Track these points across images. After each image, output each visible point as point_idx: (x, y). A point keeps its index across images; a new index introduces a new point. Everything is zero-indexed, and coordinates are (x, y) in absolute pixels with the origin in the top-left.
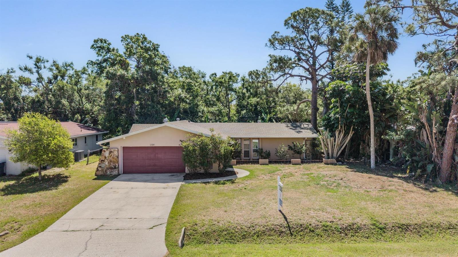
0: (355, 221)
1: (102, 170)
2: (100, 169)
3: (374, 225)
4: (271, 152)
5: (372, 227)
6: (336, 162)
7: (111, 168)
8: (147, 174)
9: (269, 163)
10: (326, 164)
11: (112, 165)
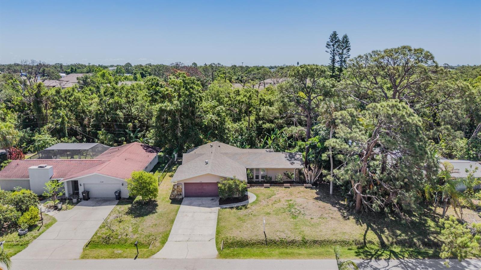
0: (295, 239)
2: (172, 195)
4: (272, 178)
5: (301, 241)
6: (312, 186)
8: (200, 198)
9: (270, 186)
10: (305, 187)
11: (179, 193)
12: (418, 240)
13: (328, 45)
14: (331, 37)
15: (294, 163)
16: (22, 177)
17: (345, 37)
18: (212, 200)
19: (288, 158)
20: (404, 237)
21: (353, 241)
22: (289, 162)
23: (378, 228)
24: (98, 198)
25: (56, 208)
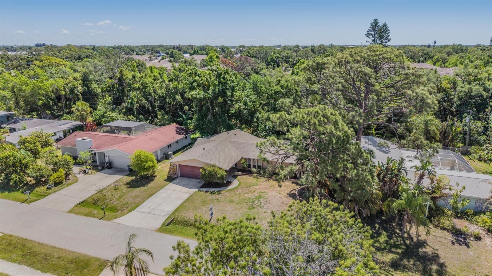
1: (170, 174)
10: (292, 182)
11: (175, 173)
14: (371, 25)
18: (199, 182)
25: (84, 172)
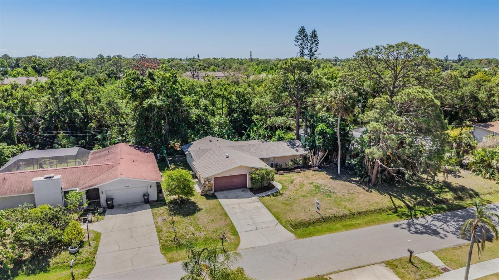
0: (344, 213)
1: (205, 192)
2: (203, 191)
3: (351, 213)
4: (282, 165)
6: (318, 169)
7: (210, 190)
8: (230, 191)
9: (284, 173)
10: (313, 171)
11: (210, 188)
12: (430, 199)
13: (297, 40)
14: (299, 31)
15: (298, 150)
16: (22, 192)
17: (314, 32)
18: (243, 191)
19: (291, 146)
20: (419, 199)
21: (387, 208)
22: (293, 150)
23: (397, 195)
24: (123, 205)
25: (85, 221)
